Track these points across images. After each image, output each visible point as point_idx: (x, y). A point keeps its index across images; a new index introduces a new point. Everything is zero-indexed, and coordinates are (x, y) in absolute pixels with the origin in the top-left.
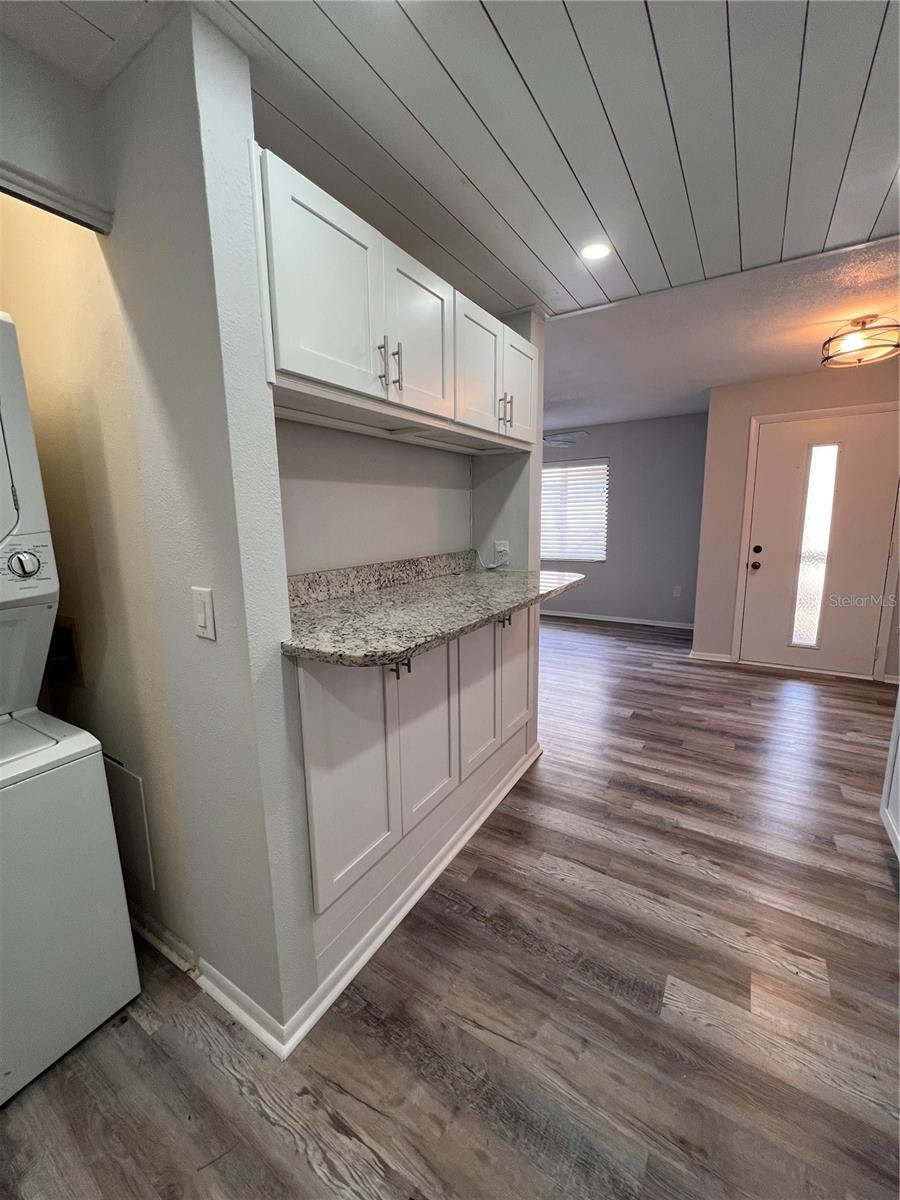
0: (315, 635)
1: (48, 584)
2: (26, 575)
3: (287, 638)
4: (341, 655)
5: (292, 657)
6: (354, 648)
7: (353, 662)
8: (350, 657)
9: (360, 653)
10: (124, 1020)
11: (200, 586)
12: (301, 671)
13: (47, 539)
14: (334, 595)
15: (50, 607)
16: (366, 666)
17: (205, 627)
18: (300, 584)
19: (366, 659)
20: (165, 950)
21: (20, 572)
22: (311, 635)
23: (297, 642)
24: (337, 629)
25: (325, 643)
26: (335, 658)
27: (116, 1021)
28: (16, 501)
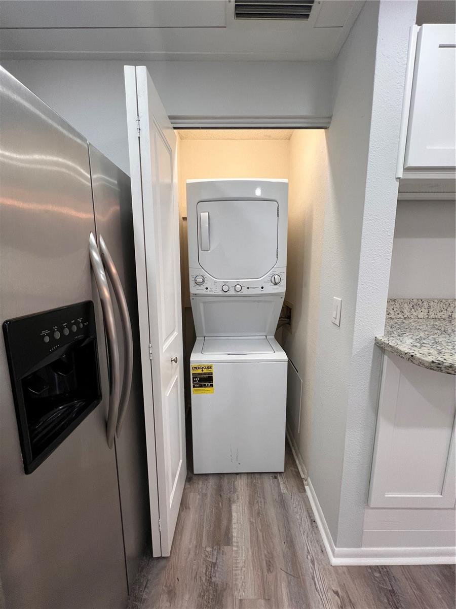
0: (401, 338)
1: (282, 289)
2: (276, 284)
3: (381, 335)
4: (412, 356)
5: (381, 348)
6: (427, 354)
7: (421, 363)
8: (419, 359)
9: (429, 359)
10: (276, 478)
11: (337, 297)
12: (386, 357)
13: (285, 270)
14: (433, 316)
15: (282, 298)
16: (433, 369)
17: (336, 318)
18: (406, 305)
19: (432, 365)
20: (297, 462)
21: (274, 282)
22: (398, 338)
23: (386, 339)
24: (421, 338)
25: (405, 345)
26: (408, 356)
27: (273, 475)
28: (277, 254)
